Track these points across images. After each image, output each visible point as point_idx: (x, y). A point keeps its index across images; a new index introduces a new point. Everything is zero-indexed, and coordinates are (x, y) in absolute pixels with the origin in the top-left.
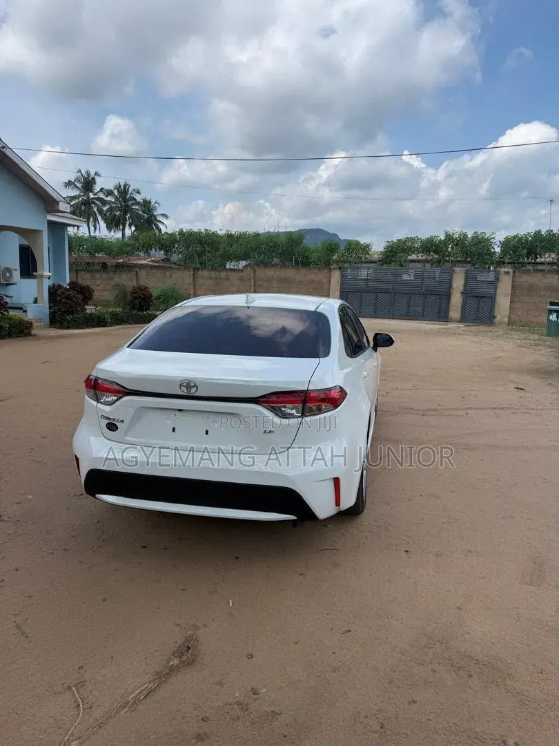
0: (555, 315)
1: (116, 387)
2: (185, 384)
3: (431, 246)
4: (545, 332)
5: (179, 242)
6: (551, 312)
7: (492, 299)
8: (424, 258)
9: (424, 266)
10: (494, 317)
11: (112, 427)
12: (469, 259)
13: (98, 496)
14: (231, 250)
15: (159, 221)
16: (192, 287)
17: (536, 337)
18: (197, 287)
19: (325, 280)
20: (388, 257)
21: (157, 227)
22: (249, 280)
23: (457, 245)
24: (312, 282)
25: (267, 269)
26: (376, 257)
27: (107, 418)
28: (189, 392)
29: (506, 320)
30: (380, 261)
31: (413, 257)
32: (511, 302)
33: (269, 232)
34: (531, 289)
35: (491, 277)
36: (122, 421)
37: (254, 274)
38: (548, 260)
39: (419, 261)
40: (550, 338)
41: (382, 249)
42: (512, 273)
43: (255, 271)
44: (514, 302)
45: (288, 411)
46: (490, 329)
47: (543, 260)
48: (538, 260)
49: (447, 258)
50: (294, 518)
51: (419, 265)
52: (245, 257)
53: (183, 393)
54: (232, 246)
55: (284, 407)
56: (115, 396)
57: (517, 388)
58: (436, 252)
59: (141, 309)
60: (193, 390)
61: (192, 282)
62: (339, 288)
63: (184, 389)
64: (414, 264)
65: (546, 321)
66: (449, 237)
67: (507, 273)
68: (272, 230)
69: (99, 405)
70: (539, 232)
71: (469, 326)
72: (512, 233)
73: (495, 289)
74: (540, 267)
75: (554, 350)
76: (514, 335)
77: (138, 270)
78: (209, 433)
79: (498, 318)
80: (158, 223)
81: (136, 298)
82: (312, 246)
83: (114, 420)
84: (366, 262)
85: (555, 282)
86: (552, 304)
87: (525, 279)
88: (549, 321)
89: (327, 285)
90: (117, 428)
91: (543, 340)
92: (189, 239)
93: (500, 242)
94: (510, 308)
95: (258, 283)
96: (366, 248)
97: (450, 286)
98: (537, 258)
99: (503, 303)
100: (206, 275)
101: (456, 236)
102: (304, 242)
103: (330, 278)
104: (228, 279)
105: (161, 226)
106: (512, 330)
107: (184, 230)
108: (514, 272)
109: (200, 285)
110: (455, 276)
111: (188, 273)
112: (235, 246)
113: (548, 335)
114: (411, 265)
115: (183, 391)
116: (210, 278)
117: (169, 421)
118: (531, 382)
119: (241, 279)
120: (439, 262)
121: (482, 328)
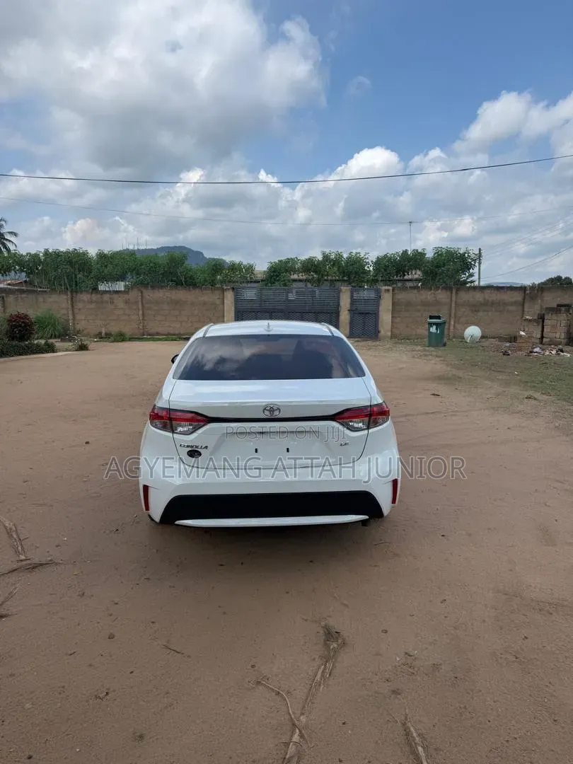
0: (434, 327)
1: (190, 416)
2: (268, 408)
3: (310, 266)
4: (427, 344)
5: (43, 263)
6: (431, 325)
7: (376, 315)
8: (304, 277)
9: (306, 286)
10: (379, 332)
11: (194, 453)
12: (345, 278)
13: (177, 522)
14: (106, 271)
15: (7, 240)
16: (70, 312)
17: (419, 348)
18: (76, 311)
19: (218, 302)
20: (271, 277)
21: (5, 246)
22: (136, 303)
23: (334, 265)
24: (205, 303)
25: (156, 291)
26: (259, 277)
27: (188, 446)
28: (272, 415)
29: (389, 334)
30: (262, 281)
31: (295, 277)
32: (392, 317)
33: (128, 249)
34: (409, 304)
35: (372, 295)
36: (206, 447)
37: (142, 296)
38: (416, 276)
39: (300, 281)
40: (432, 349)
41: (265, 269)
42: (391, 291)
43: (142, 293)
44: (396, 317)
45: (356, 425)
46: (378, 343)
47: (410, 277)
48: (406, 277)
49: (326, 278)
50: (366, 517)
51: (301, 285)
52: (122, 278)
53: (265, 417)
54: (106, 266)
55: (351, 421)
56: (190, 425)
57: (434, 395)
58: (316, 272)
59: (22, 338)
60: (276, 413)
61: (70, 307)
62: (233, 309)
63: (267, 413)
64: (296, 283)
65: (427, 333)
66: (326, 257)
67: (388, 290)
68: (131, 247)
69: (175, 435)
70: (406, 251)
71: (358, 341)
72: (381, 254)
73: (378, 306)
74: (409, 284)
75: (442, 359)
76: (401, 347)
77: (4, 295)
78: (290, 450)
79: (382, 333)
80: (5, 242)
81: (16, 326)
82: (194, 266)
83: (197, 447)
84: (251, 282)
85: (429, 297)
86: (431, 317)
87: (402, 296)
88: (430, 333)
89: (221, 306)
90: (200, 454)
91: (428, 351)
92: (55, 259)
93: (372, 261)
94: (392, 322)
95: (146, 306)
96: (250, 269)
97: (338, 305)
98: (405, 275)
99: (385, 318)
100: (86, 299)
101: (333, 257)
102: (186, 262)
103: (223, 299)
104: (112, 302)
105: (9, 245)
106: (396, 343)
107: (50, 251)
108: (393, 290)
109: (80, 309)
110: (341, 295)
111: (65, 297)
112: (110, 267)
113: (430, 345)
114: (295, 285)
115: (267, 415)
116: (91, 302)
117: (252, 443)
118: (442, 389)
119: (127, 302)
120: (319, 280)
121: (370, 343)
